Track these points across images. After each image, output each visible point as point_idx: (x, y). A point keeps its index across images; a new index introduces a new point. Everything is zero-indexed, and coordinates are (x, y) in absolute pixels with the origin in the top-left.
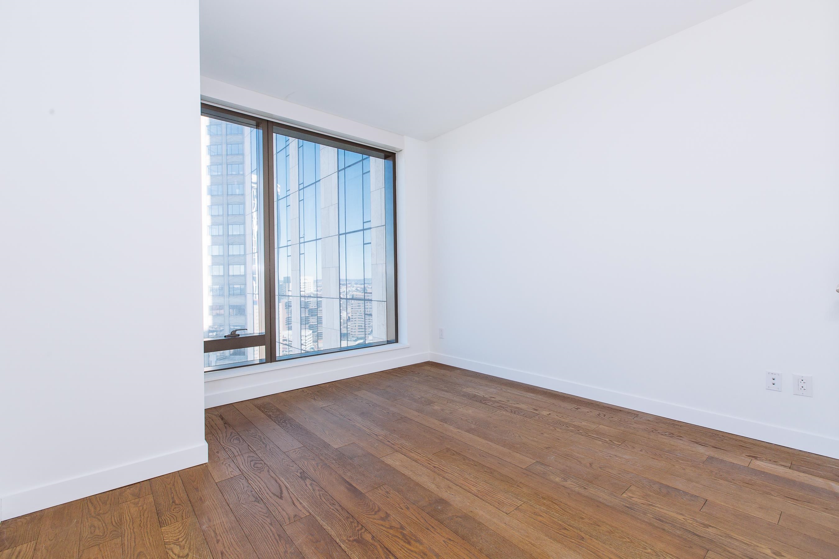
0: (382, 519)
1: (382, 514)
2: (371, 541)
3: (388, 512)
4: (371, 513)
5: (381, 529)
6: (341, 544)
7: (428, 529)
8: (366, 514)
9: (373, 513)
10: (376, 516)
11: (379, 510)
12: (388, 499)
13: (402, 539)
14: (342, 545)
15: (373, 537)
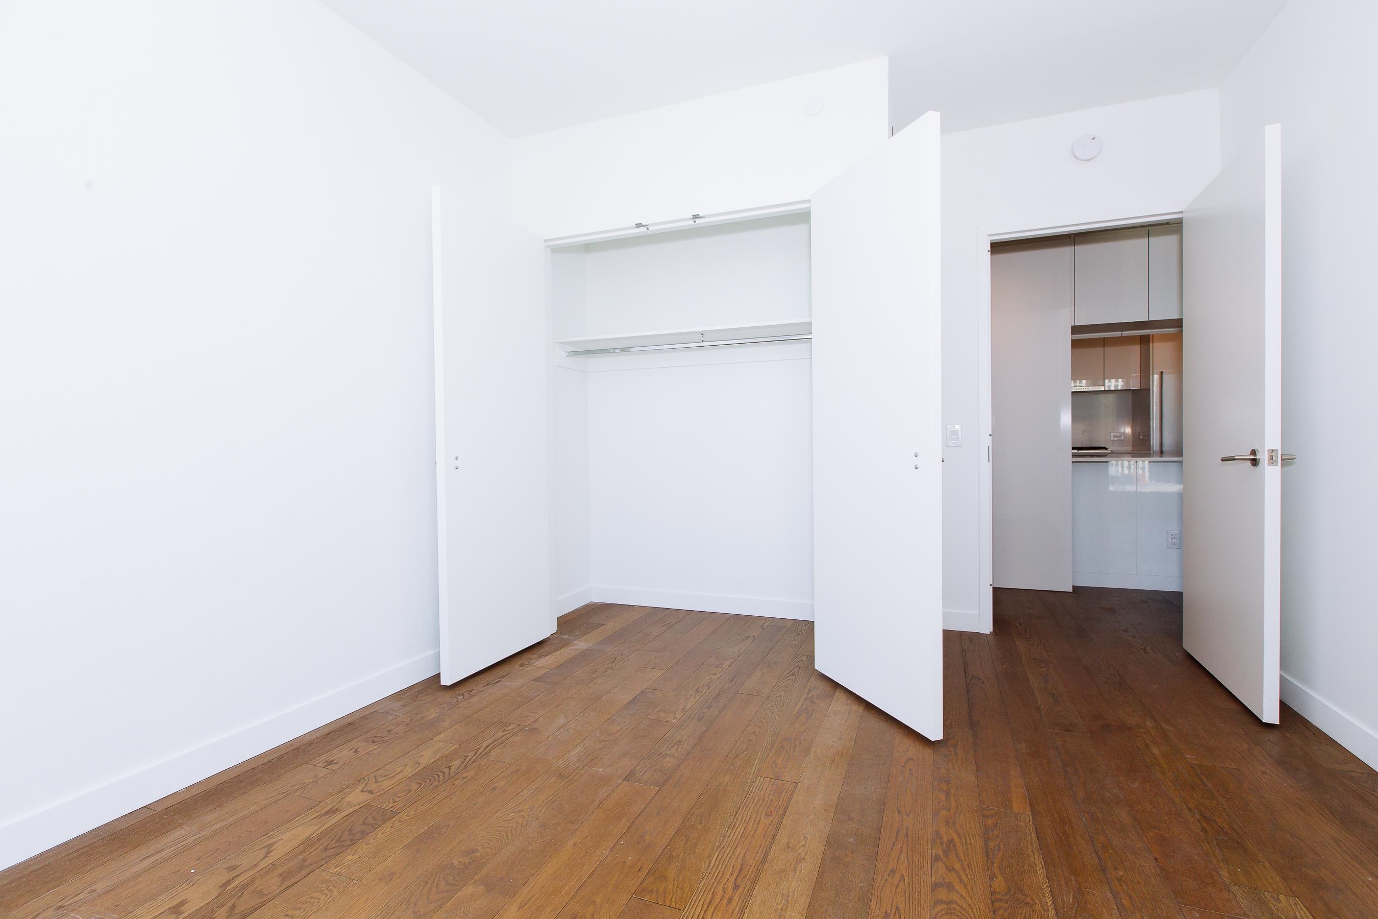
0: (950, 887)
1: (942, 894)
2: (1000, 877)
3: (929, 889)
4: (958, 908)
5: (969, 879)
6: (1049, 904)
7: (907, 835)
8: (968, 913)
9: (954, 906)
10: (954, 897)
11: (938, 902)
12: (901, 906)
13: (955, 850)
14: (1050, 902)
15: (992, 877)
